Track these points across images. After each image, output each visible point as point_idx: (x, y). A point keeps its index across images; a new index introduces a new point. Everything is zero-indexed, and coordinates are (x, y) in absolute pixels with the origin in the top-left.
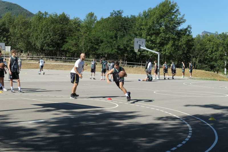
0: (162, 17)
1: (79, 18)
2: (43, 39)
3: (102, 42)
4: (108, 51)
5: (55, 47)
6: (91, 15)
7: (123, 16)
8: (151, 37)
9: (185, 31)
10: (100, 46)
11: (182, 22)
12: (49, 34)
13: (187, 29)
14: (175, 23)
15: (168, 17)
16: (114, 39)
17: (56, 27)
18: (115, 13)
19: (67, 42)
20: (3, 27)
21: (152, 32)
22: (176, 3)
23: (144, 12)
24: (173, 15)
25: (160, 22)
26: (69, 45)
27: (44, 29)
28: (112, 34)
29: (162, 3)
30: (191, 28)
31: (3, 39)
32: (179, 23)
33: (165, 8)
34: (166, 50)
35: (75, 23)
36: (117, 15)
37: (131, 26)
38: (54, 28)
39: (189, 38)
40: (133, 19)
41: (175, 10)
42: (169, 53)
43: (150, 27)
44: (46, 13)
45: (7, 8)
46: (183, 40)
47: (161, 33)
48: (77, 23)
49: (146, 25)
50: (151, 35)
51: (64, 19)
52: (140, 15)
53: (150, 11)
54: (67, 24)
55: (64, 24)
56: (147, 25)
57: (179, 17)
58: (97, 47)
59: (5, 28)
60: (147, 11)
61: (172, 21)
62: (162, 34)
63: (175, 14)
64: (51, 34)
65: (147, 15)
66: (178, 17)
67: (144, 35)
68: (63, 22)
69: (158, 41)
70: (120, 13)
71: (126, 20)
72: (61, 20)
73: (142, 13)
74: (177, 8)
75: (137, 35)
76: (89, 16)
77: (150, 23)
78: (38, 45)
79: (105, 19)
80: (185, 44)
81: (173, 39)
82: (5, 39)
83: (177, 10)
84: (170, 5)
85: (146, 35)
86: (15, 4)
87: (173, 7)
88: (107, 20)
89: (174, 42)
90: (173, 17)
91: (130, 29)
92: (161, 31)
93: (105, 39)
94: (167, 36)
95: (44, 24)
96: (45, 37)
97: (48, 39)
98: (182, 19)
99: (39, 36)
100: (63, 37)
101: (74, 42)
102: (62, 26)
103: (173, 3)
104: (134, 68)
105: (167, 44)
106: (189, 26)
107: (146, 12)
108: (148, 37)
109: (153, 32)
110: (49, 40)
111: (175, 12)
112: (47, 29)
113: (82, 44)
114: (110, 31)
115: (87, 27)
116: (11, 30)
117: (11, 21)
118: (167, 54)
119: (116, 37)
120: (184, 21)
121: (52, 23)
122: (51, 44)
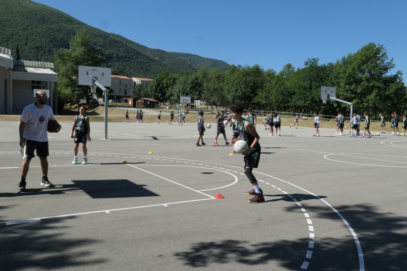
0: (364, 63)
1: (273, 70)
2: (235, 93)
3: (294, 94)
4: (301, 103)
5: (246, 100)
6: (289, 66)
7: (319, 65)
8: (351, 87)
9: (393, 79)
10: (292, 98)
11: (390, 68)
12: (241, 87)
13: (396, 75)
14: (380, 69)
15: (372, 63)
16: (308, 90)
17: (248, 79)
18: (310, 62)
19: (257, 95)
20: (196, 81)
22: (382, 46)
23: (343, 59)
24: (379, 60)
25: (362, 68)
26: (260, 97)
27: (235, 82)
28: (306, 84)
29: (365, 47)
30: (402, 74)
31: (195, 93)
32: (386, 69)
33: (368, 52)
34: (369, 101)
35: (268, 75)
36: (313, 63)
37: (328, 76)
38: (246, 80)
39: (399, 86)
40: (331, 67)
41: (381, 54)
42: (373, 104)
43: (350, 75)
44: (240, 66)
45: (213, 65)
46: (392, 88)
47: (363, 81)
48: (271, 74)
49: (345, 72)
50: (350, 84)
51: (257, 71)
52: (338, 62)
53: (350, 57)
54: (259, 76)
55: (256, 77)
57: (387, 61)
58: (290, 99)
59: (198, 82)
60: (346, 57)
61: (377, 67)
62: (365, 83)
63: (381, 58)
64: (243, 86)
65: (346, 62)
66: (384, 62)
67: (342, 84)
68: (255, 74)
69: (359, 91)
70: (315, 61)
71: (323, 68)
72: (254, 72)
73: (341, 59)
74: (384, 51)
75: (335, 85)
76: (286, 67)
77: (349, 70)
78: (229, 97)
79: (302, 69)
80: (393, 93)
81: (379, 88)
82: (197, 93)
83: (385, 54)
84: (375, 49)
85: (345, 85)
86: (221, 61)
87: (378, 51)
88: (304, 70)
89: (379, 91)
90: (379, 62)
91: (326, 78)
92: (363, 79)
93: (297, 90)
94: (371, 84)
95: (235, 77)
96: (237, 91)
97: (239, 93)
98: (390, 63)
99: (230, 90)
100: (255, 88)
101: (264, 94)
102: (255, 79)
103: (378, 45)
104: (331, 121)
105: (370, 94)
106: (399, 72)
107: (345, 58)
108: (347, 87)
109: (353, 80)
110: (241, 93)
111: (382, 56)
112: (238, 82)
113: (273, 96)
114: (304, 81)
115: (278, 78)
116: (205, 85)
117: (205, 76)
118: (370, 105)
119: (311, 88)
120: (392, 67)
121: (244, 75)
122: (242, 98)
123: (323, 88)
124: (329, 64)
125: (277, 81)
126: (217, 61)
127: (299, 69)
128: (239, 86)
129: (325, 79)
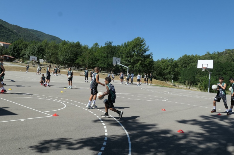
0: (135, 47)
1: (87, 45)
2: (65, 57)
3: (98, 60)
4: (102, 65)
5: (71, 62)
6: (96, 44)
7: (112, 45)
9: (148, 57)
10: (97, 62)
11: (147, 50)
12: (68, 54)
13: (150, 55)
14: (143, 51)
15: (139, 47)
16: (106, 58)
17: (73, 49)
18: (108, 43)
19: (78, 59)
20: (41, 47)
21: (129, 55)
22: (144, 39)
24: (142, 46)
25: (134, 49)
26: (79, 60)
27: (65, 50)
28: (105, 55)
29: (136, 39)
31: (40, 55)
32: (145, 51)
33: (137, 41)
34: (136, 66)
35: (85, 48)
37: (117, 51)
38: (71, 50)
39: (151, 60)
40: (119, 47)
41: (143, 43)
43: (128, 52)
44: (68, 41)
45: (52, 39)
46: (147, 62)
48: (86, 48)
49: (125, 51)
50: (128, 57)
51: (78, 45)
52: (122, 45)
53: (128, 43)
55: (78, 48)
56: (126, 51)
57: (146, 47)
58: (96, 63)
59: (42, 49)
60: (126, 43)
61: (141, 49)
62: (135, 57)
64: (69, 53)
65: (126, 45)
66: (145, 47)
67: (124, 57)
69: (132, 61)
70: (111, 43)
71: (115, 48)
72: (76, 46)
73: (124, 44)
74: (144, 42)
75: (120, 57)
77: (128, 50)
78: (61, 59)
79: (103, 47)
80: (148, 64)
81: (141, 60)
82: (41, 55)
83: (145, 43)
84: (140, 40)
85: (125, 57)
87: (142, 41)
88: (104, 47)
89: (141, 62)
90: (142, 47)
92: (134, 55)
93: (100, 58)
94: (138, 58)
95: (65, 47)
96: (66, 55)
98: (147, 48)
99: (62, 55)
100: (77, 55)
101: (82, 59)
102: (77, 50)
103: (142, 39)
104: (117, 76)
105: (137, 63)
106: (151, 53)
108: (126, 58)
110: (68, 57)
111: (144, 44)
112: (67, 51)
113: (87, 60)
114: (104, 53)
115: (90, 50)
116: (46, 50)
117: (46, 45)
118: (137, 69)
119: (108, 57)
120: (148, 50)
121: (71, 47)
122: (69, 60)
123: (114, 58)
124: (117, 45)
125: (89, 52)
126: (54, 37)
127: (102, 46)
128: (67, 53)
129: (115, 54)
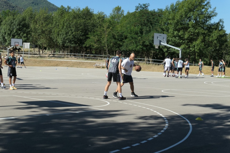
0: (190, 10)
1: (103, 13)
2: (65, 35)
3: (126, 38)
4: (132, 47)
5: (77, 43)
8: (179, 32)
9: (217, 26)
10: (124, 42)
11: (213, 16)
12: (71, 30)
13: (218, 23)
14: (205, 17)
15: (197, 11)
16: (139, 34)
17: (79, 22)
18: (141, 7)
19: (89, 38)
20: (23, 22)
21: (180, 26)
23: (171, 6)
24: (203, 8)
25: (188, 15)
26: (91, 41)
27: (66, 24)
28: (137, 29)
30: (223, 22)
31: (23, 35)
32: (210, 17)
34: (195, 46)
35: (99, 18)
36: (143, 8)
37: (157, 21)
38: (76, 23)
39: (221, 33)
40: (160, 14)
41: (206, 2)
42: (199, 50)
43: (178, 21)
44: (69, 8)
46: (215, 35)
47: (189, 28)
48: (102, 18)
49: (173, 19)
50: (179, 30)
51: (87, 14)
52: (167, 9)
53: (178, 4)
54: (90, 19)
55: (87, 19)
56: (175, 20)
57: (210, 10)
58: (121, 44)
59: (25, 24)
60: (175, 4)
61: (202, 14)
62: (191, 29)
63: (206, 7)
64: (73, 29)
65: (174, 9)
66: (208, 11)
67: (171, 30)
68: (86, 17)
69: (186, 37)
70: (146, 6)
71: (153, 13)
72: (84, 14)
73: (169, 6)
75: (164, 31)
77: (178, 17)
78: (60, 41)
79: (131, 13)
80: (216, 40)
81: (203, 34)
82: (25, 35)
83: (208, 3)
85: (174, 30)
88: (134, 14)
89: (204, 38)
90: (203, 10)
91: (156, 23)
92: (190, 26)
93: (129, 35)
94: (197, 31)
95: (65, 19)
96: (67, 33)
97: (70, 35)
98: (213, 12)
99: (60, 32)
100: (86, 32)
101: (96, 38)
102: (85, 21)
105: (196, 40)
106: (221, 20)
107: (173, 5)
108: (176, 32)
110: (71, 36)
111: (206, 5)
112: (69, 25)
113: (105, 40)
114: (135, 26)
115: (110, 22)
116: (32, 26)
117: (32, 17)
118: (196, 50)
119: (142, 33)
120: (215, 15)
121: (75, 18)
122: (73, 41)
125: (108, 25)
127: (129, 13)
128: (69, 29)
129: (155, 25)
